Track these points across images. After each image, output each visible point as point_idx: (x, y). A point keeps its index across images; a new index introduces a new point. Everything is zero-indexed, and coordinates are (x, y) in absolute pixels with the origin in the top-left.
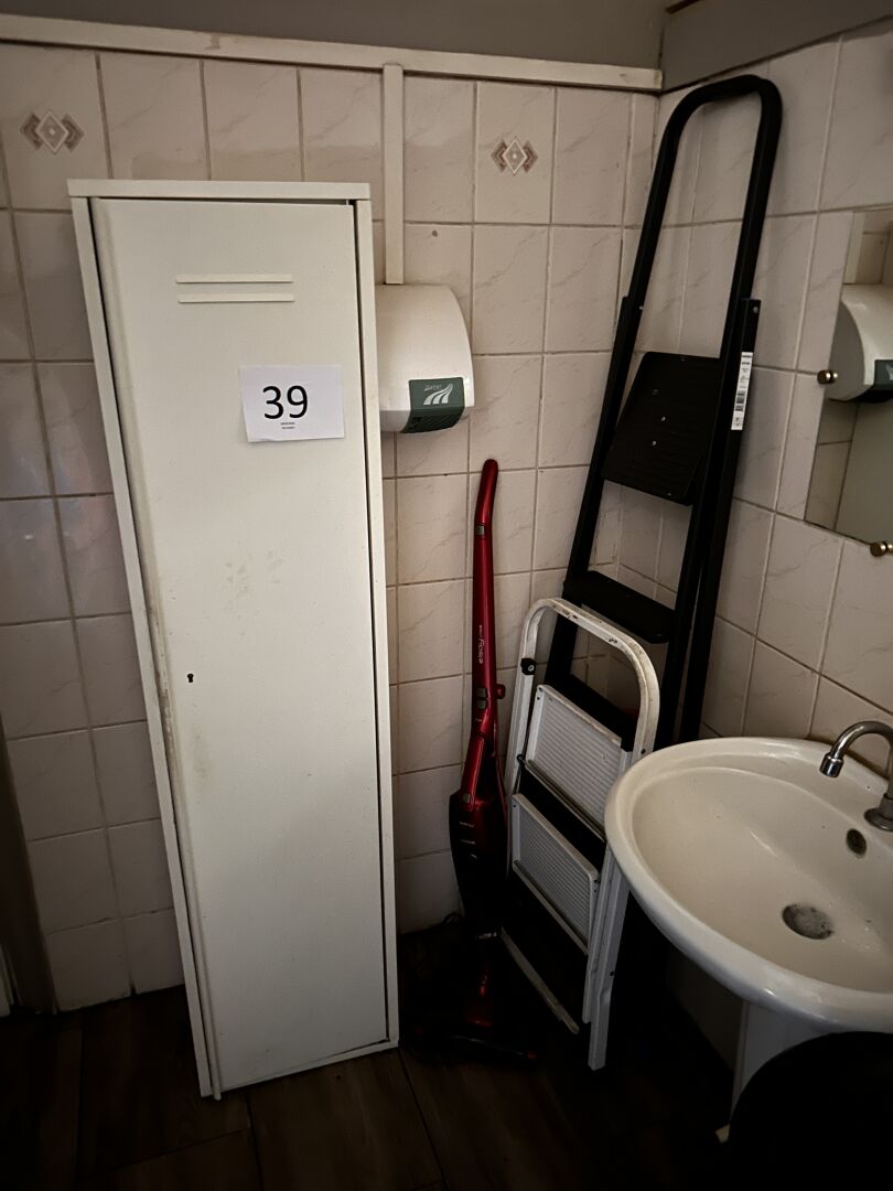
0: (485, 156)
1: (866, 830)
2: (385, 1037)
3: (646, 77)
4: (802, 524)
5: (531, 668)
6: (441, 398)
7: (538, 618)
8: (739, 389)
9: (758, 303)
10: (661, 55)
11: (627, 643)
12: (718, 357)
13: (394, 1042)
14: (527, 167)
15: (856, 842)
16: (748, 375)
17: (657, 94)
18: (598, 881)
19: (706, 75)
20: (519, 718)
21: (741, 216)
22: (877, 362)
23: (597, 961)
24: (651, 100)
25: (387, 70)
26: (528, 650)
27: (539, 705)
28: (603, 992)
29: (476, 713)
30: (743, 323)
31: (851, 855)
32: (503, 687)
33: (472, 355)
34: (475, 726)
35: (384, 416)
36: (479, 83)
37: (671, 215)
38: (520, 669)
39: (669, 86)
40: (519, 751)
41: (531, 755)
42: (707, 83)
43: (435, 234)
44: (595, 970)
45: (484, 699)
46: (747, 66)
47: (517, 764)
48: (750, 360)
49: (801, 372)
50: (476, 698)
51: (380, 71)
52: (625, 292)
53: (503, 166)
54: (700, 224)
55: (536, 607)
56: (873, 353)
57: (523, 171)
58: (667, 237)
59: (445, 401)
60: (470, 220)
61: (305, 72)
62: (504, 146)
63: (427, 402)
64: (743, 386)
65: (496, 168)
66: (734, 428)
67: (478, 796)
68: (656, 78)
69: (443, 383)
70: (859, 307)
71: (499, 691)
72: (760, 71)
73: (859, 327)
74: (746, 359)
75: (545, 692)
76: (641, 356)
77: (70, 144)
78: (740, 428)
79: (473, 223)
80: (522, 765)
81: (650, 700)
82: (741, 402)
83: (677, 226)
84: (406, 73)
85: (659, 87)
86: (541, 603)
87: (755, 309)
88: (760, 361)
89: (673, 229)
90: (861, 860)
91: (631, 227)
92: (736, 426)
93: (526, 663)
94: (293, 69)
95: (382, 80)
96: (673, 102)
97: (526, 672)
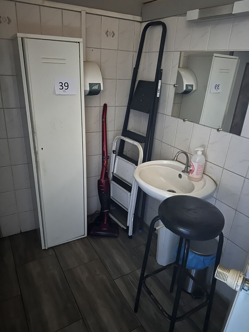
0: (104, 34)
1: (182, 174)
2: (84, 234)
3: (139, 18)
4: (171, 117)
5: (115, 152)
6: (96, 87)
7: (116, 141)
8: (158, 88)
9: (162, 70)
10: (141, 13)
11: (136, 143)
12: (154, 81)
13: (86, 235)
14: (113, 36)
15: (180, 176)
16: (160, 85)
17: (141, 22)
18: (130, 195)
19: (151, 20)
20: (112, 164)
21: (159, 51)
22: (186, 85)
23: (130, 212)
24: (139, 23)
25: (82, 12)
26: (114, 148)
27: (117, 161)
28: (132, 218)
29: (103, 162)
30: (159, 74)
31: (179, 179)
32: (109, 156)
33: (103, 79)
34: (103, 164)
35: (85, 91)
36: (102, 17)
37: (144, 50)
38: (112, 153)
39: (143, 21)
40: (112, 171)
41: (115, 172)
42: (151, 22)
43: (93, 50)
44: (130, 214)
45: (105, 159)
46: (160, 19)
47: (112, 174)
48: (161, 82)
49: (171, 85)
50: (103, 159)
51: (81, 12)
52: (134, 66)
53: (107, 36)
54: (151, 52)
55: (116, 138)
56: (185, 83)
57: (112, 37)
58: (143, 54)
59: (97, 88)
60: (100, 48)
61: (63, 11)
62: (108, 31)
63: (93, 88)
64: (159, 87)
65: (106, 36)
66: (157, 96)
67: (104, 180)
68: (141, 19)
69: (97, 84)
70: (183, 73)
71: (108, 158)
72: (162, 20)
73: (182, 76)
74: (160, 81)
75: (118, 158)
76: (138, 81)
77: (9, 23)
78: (159, 97)
79: (101, 49)
80: (113, 174)
81: (141, 154)
82: (159, 91)
83: (145, 52)
84: (86, 13)
85: (141, 21)
86: (117, 137)
87: (162, 71)
88: (163, 83)
89: (144, 53)
90: (181, 179)
91: (135, 52)
92: (158, 96)
93: (114, 151)
94: (61, 10)
95: (81, 14)
96: (144, 24)
97: (114, 153)
